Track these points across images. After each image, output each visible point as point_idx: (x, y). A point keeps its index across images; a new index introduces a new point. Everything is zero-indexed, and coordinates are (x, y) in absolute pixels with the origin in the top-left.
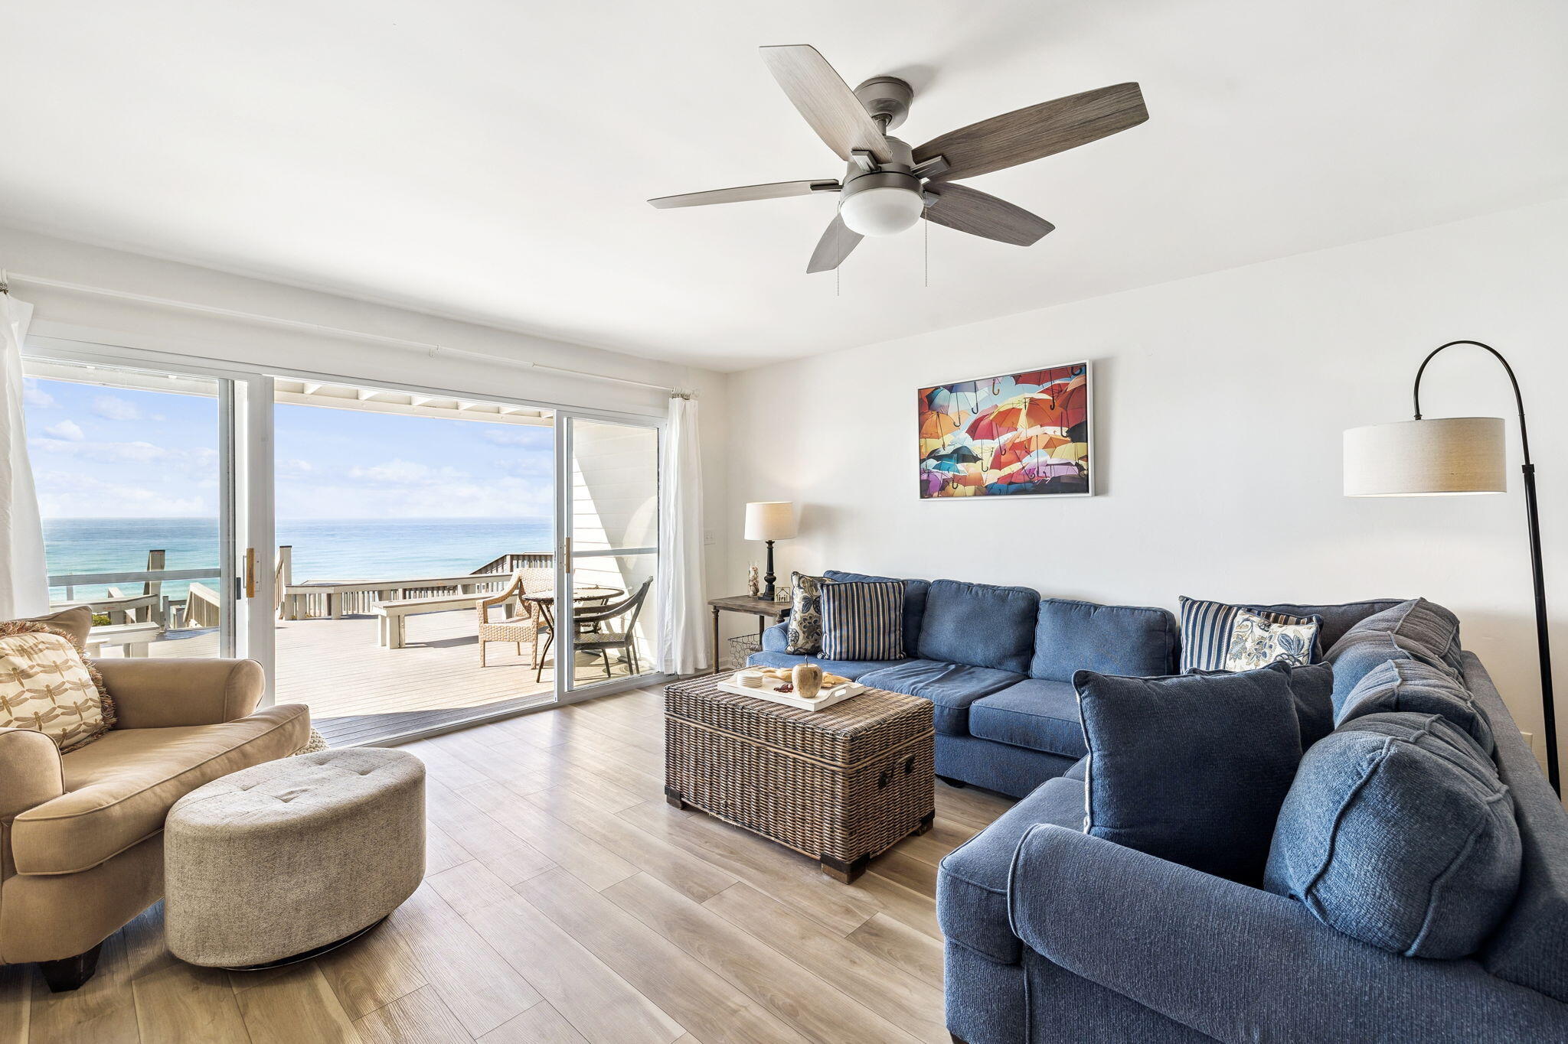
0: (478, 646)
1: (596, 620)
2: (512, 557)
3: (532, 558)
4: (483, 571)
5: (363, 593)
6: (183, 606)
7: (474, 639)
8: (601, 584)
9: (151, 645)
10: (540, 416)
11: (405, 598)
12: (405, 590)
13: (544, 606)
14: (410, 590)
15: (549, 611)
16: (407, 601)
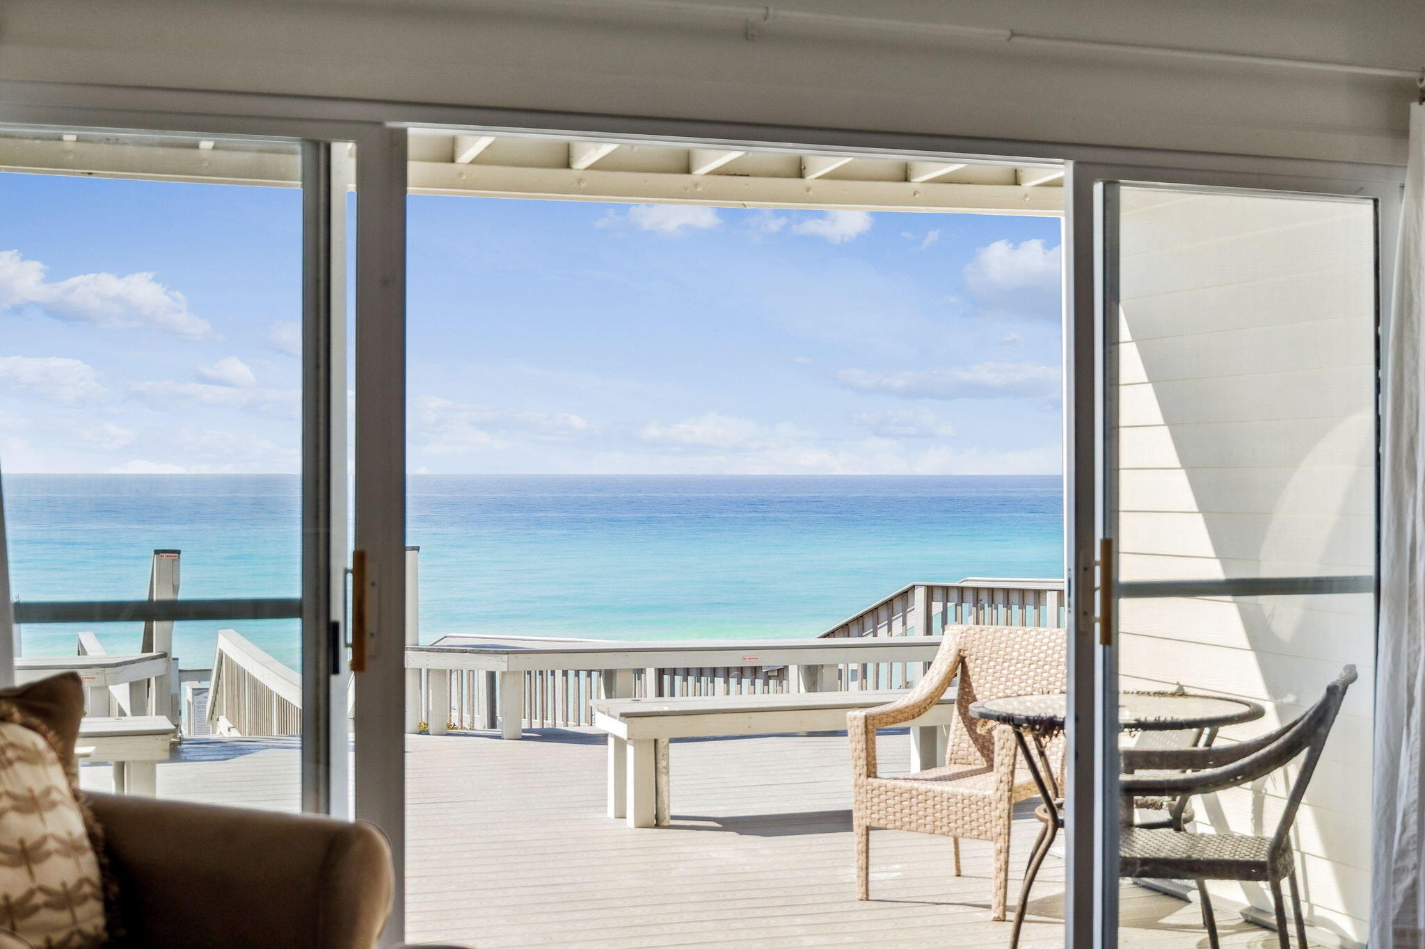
0: (850, 841)
1: (1186, 788)
2: (930, 590)
3: (984, 596)
4: (854, 629)
5: (565, 673)
6: (203, 685)
7: (840, 820)
8: (1191, 682)
9: (161, 769)
10: (1016, 182)
11: (660, 693)
12: (661, 673)
13: (1029, 738)
14: (674, 672)
15: (1042, 754)
16: (666, 704)
